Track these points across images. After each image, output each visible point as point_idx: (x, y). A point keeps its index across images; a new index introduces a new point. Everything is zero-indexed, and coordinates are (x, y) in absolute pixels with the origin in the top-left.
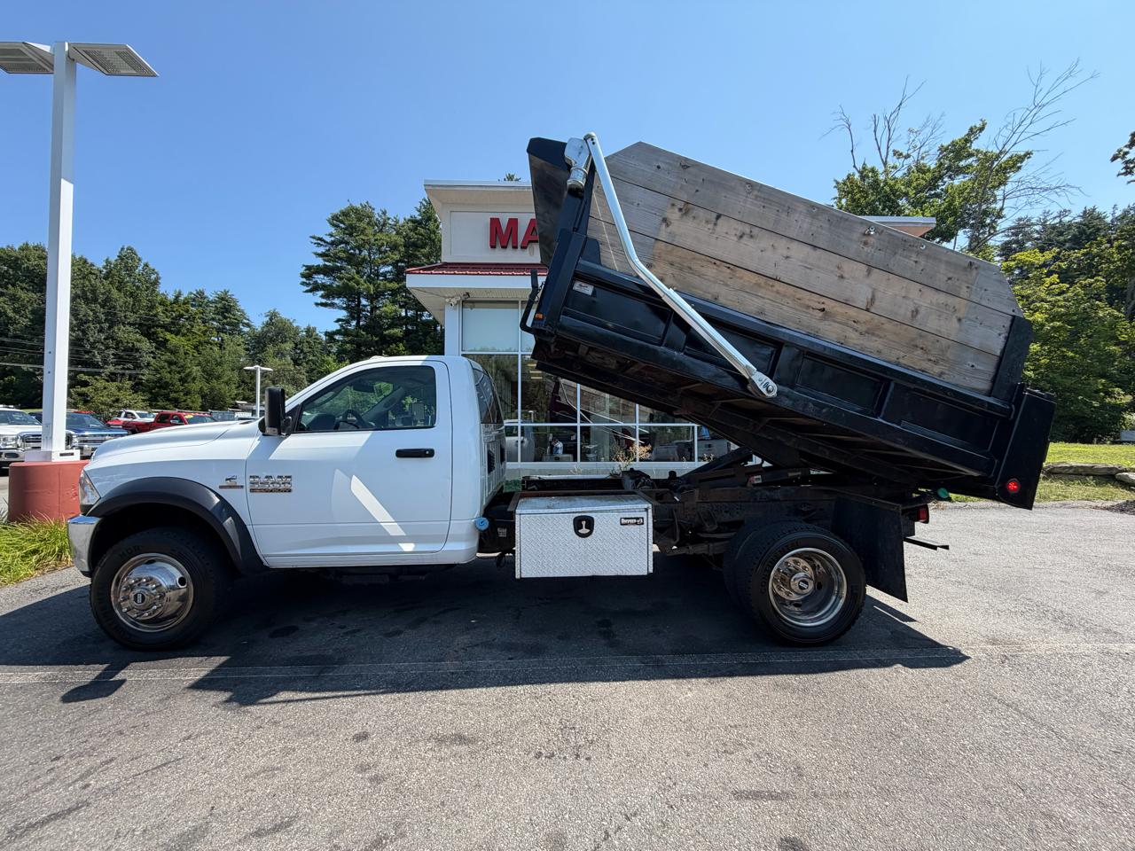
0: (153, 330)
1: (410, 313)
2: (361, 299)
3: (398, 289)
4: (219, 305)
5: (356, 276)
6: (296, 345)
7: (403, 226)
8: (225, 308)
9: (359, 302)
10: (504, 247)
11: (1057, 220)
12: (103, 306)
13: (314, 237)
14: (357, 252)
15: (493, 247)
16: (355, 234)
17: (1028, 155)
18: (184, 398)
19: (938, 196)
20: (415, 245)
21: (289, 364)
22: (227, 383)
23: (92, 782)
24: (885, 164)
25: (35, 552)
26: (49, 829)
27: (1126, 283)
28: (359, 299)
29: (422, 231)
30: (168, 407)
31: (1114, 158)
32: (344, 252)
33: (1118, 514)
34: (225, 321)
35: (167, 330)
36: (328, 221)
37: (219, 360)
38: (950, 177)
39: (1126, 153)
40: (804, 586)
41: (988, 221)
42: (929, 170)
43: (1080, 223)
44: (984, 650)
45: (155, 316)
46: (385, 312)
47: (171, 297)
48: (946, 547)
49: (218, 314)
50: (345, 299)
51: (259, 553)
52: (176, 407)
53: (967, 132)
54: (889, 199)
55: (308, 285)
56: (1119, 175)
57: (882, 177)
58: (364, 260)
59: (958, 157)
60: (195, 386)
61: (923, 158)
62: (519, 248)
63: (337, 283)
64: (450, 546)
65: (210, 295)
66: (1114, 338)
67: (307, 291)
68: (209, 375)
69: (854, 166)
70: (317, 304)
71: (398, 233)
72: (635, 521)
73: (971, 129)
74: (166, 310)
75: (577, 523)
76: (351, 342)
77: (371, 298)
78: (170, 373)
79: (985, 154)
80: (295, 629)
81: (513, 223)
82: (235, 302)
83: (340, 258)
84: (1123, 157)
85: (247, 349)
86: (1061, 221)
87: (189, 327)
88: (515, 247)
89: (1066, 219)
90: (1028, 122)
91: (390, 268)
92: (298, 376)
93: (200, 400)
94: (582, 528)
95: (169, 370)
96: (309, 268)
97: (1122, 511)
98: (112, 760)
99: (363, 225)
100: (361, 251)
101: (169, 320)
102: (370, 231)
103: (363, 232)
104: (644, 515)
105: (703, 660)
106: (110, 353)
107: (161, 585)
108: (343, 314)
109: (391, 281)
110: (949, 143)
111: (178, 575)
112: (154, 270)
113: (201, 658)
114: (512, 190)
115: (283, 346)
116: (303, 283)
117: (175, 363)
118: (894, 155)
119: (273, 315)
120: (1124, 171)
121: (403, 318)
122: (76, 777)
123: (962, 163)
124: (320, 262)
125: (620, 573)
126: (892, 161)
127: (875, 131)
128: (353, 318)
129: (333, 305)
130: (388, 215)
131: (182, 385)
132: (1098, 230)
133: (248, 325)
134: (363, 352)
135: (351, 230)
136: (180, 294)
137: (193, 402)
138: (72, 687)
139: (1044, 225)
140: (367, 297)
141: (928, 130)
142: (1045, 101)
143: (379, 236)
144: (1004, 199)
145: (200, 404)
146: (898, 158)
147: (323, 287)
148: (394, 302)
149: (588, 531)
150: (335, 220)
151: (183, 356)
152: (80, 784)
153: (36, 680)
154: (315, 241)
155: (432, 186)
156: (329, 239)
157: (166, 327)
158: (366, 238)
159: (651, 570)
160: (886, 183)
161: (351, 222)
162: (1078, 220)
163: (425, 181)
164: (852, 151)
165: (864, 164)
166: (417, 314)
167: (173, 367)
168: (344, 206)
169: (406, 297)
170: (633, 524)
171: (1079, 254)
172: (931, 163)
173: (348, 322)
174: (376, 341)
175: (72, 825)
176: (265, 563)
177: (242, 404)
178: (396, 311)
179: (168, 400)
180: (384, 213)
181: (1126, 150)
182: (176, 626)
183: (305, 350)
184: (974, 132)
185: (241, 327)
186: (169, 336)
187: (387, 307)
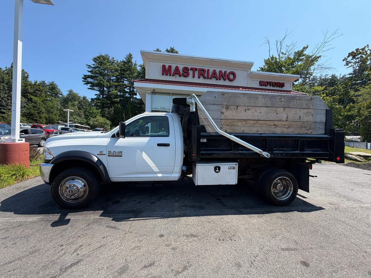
0: (26, 94)
1: (121, 94)
2: (104, 88)
3: (117, 85)
4: (50, 87)
5: (103, 80)
6: (79, 102)
7: (120, 63)
8: (53, 88)
9: (104, 89)
10: (167, 75)
11: (324, 77)
12: (7, 84)
13: (87, 65)
14: (103, 71)
15: (163, 74)
16: (102, 65)
17: (320, 57)
18: (39, 119)
19: (294, 67)
20: (124, 70)
21: (77, 109)
22: (55, 115)
23: (79, 253)
24: (279, 56)
25: (14, 175)
26: (74, 268)
27: (344, 98)
28: (103, 88)
29: (127, 66)
30: (33, 122)
31: (344, 60)
32: (98, 71)
33: (346, 167)
34: (52, 92)
35: (32, 95)
36: (93, 59)
37: (52, 106)
38: (297, 62)
39: (347, 59)
40: (281, 188)
41: (308, 76)
42: (291, 59)
43: (331, 79)
44: (330, 207)
45: (27, 89)
46: (113, 93)
47: (33, 83)
48: (316, 177)
49: (50, 90)
50: (98, 88)
51: (110, 177)
52: (36, 122)
53: (303, 48)
54: (280, 68)
55: (85, 82)
56: (344, 65)
57: (278, 60)
58: (106, 74)
59: (300, 56)
60: (43, 115)
61: (290, 55)
62: (172, 75)
63: (96, 82)
64: (173, 175)
65: (47, 83)
66: (340, 114)
67: (84, 84)
68: (48, 112)
69: (270, 56)
70: (88, 88)
71: (118, 66)
72: (233, 168)
73: (304, 48)
74: (31, 87)
75: (215, 169)
76: (101, 103)
77: (108, 88)
78: (34, 110)
79: (308, 56)
80: (119, 201)
81: (170, 67)
82: (57, 86)
83: (97, 73)
84: (346, 60)
85: (61, 103)
86: (325, 78)
87: (40, 94)
88: (170, 75)
89: (327, 77)
90: (322, 47)
91: (115, 78)
92: (80, 113)
93: (45, 121)
94: (217, 170)
95: (33, 109)
96: (85, 76)
97: (347, 166)
98: (82, 246)
99: (105, 62)
100: (104, 71)
101: (32, 91)
102: (108, 64)
103: (105, 64)
104: (235, 166)
105: (253, 210)
106: (9, 102)
107: (78, 187)
108: (98, 93)
109: (115, 82)
110: (297, 51)
111: (83, 184)
112: (26, 72)
113: (92, 211)
114: (170, 56)
115: (75, 102)
116: (83, 81)
117: (36, 107)
118: (282, 53)
119: (71, 92)
120: (346, 64)
121: (119, 95)
122: (73, 251)
123: (301, 58)
124: (90, 74)
125: (227, 184)
126: (281, 55)
127: (277, 45)
128: (101, 95)
129: (94, 89)
130: (114, 59)
131: (38, 115)
132: (335, 81)
133: (61, 94)
134: (104, 106)
135: (101, 63)
136: (36, 82)
137: (42, 121)
138: (52, 222)
139: (320, 79)
140: (106, 88)
141: (292, 46)
142: (327, 41)
143: (111, 66)
144: (314, 70)
145: (45, 122)
146: (283, 54)
147: (91, 83)
148: (116, 90)
149: (219, 171)
150: (95, 60)
151: (39, 104)
152: (75, 254)
153: (37, 220)
154: (87, 66)
155: (143, 52)
156: (93, 66)
157: (31, 93)
158: (106, 67)
159: (237, 183)
160: (279, 62)
161: (101, 61)
162: (330, 78)
163: (141, 50)
164: (269, 51)
165: (273, 55)
166: (124, 94)
167: (35, 108)
168: (99, 55)
169: (120, 88)
170: (232, 169)
171: (332, 88)
172: (292, 57)
173: (99, 96)
174: (109, 103)
175: (81, 267)
176: (111, 180)
177: (61, 123)
178: (117, 93)
179: (33, 120)
180: (113, 58)
181: (347, 58)
182: (82, 201)
183: (83, 104)
184: (305, 48)
185: (59, 95)
186: (32, 97)
187: (114, 91)
